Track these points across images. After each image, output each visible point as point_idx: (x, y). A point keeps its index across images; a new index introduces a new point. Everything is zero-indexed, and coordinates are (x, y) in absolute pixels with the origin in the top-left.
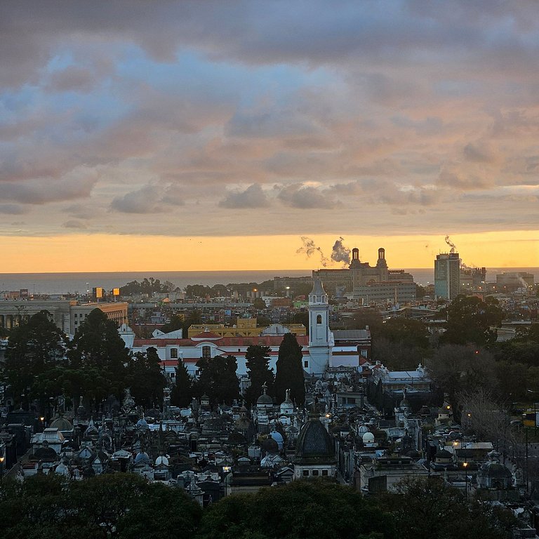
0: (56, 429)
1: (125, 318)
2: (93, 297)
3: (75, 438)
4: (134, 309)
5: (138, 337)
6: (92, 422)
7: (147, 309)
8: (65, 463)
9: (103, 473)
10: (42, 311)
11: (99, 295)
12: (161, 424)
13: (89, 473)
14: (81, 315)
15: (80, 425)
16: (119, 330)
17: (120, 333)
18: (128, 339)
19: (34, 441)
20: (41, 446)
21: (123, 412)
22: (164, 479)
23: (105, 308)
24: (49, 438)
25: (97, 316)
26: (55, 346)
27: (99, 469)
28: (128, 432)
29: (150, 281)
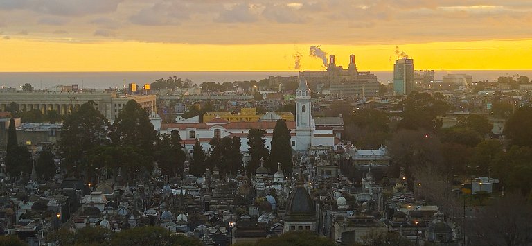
0: (100, 193)
1: (154, 107)
2: (130, 91)
3: (115, 200)
4: (161, 100)
5: (164, 122)
6: (128, 187)
7: (172, 100)
8: (107, 219)
9: (136, 226)
10: (89, 102)
11: (134, 89)
12: (182, 189)
13: (126, 226)
14: (120, 105)
15: (118, 190)
16: (150, 116)
17: (150, 119)
18: (157, 124)
19: (83, 201)
20: (88, 206)
21: (152, 180)
22: (184, 232)
23: (139, 99)
24: (95, 200)
25: (132, 105)
26: (99, 128)
27: (133, 224)
28: (155, 196)
29: (174, 79)
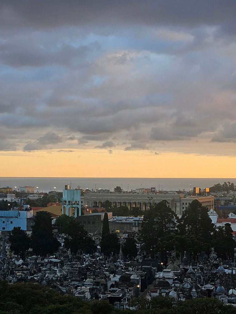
0: (170, 270)
1: (212, 206)
2: (194, 193)
3: (181, 275)
4: (218, 200)
5: (219, 217)
6: (191, 267)
7: (226, 201)
8: (175, 290)
9: (197, 297)
10: (163, 201)
11: (197, 191)
12: (232, 270)
13: (189, 297)
14: (186, 204)
15: (184, 268)
16: (209, 213)
17: (209, 214)
18: (214, 218)
19: (157, 276)
20: (161, 280)
21: (210, 262)
22: (234, 303)
23: (201, 199)
24: (166, 275)
25: (195, 204)
26: (170, 221)
27: (195, 295)
28: (212, 274)
29: (228, 184)
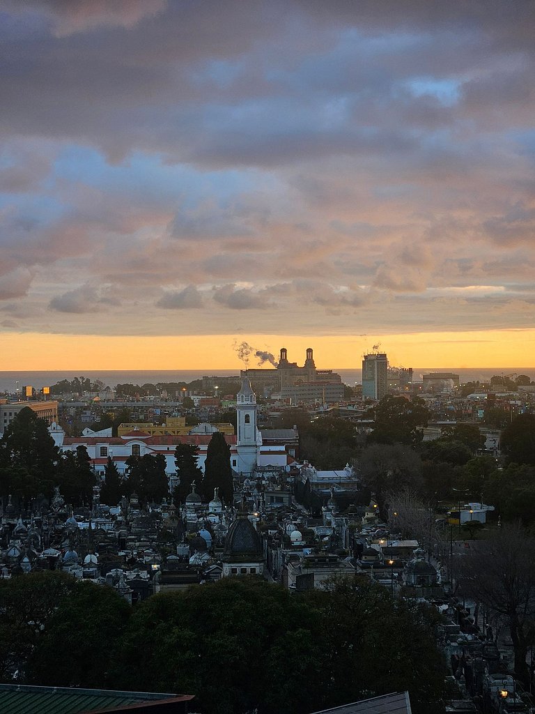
1: (55, 416)
2: (23, 396)
3: (4, 536)
4: (64, 407)
5: (68, 435)
6: (20, 520)
7: (77, 408)
9: (31, 571)
11: (29, 393)
12: (90, 522)
13: (17, 571)
14: (10, 414)
15: (8, 524)
16: (49, 428)
17: (50, 431)
18: (58, 438)
21: (52, 511)
22: (93, 577)
23: (35, 406)
25: (27, 414)
27: (28, 567)
28: (56, 531)
29: (80, 380)
